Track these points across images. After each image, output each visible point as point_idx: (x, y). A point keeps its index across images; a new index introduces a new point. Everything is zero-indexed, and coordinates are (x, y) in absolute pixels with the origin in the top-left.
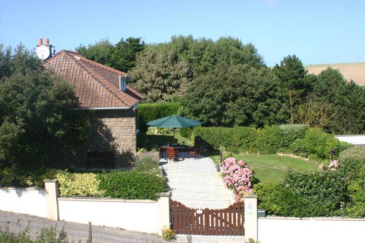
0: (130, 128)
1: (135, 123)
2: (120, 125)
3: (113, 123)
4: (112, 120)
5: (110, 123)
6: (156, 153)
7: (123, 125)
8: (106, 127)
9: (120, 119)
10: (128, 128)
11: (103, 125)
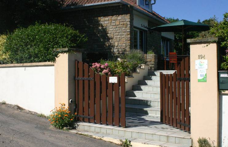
0: (124, 26)
1: (129, 20)
2: (114, 24)
3: (107, 22)
4: (107, 19)
5: (105, 22)
6: (152, 55)
7: (118, 23)
8: (102, 26)
9: (114, 17)
10: (123, 27)
11: (99, 25)
